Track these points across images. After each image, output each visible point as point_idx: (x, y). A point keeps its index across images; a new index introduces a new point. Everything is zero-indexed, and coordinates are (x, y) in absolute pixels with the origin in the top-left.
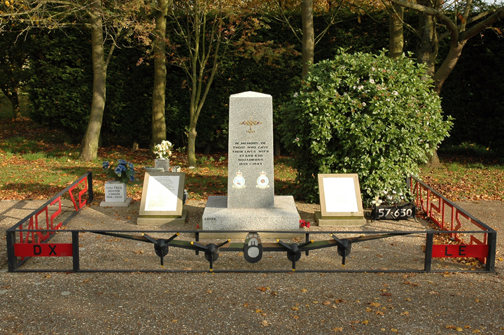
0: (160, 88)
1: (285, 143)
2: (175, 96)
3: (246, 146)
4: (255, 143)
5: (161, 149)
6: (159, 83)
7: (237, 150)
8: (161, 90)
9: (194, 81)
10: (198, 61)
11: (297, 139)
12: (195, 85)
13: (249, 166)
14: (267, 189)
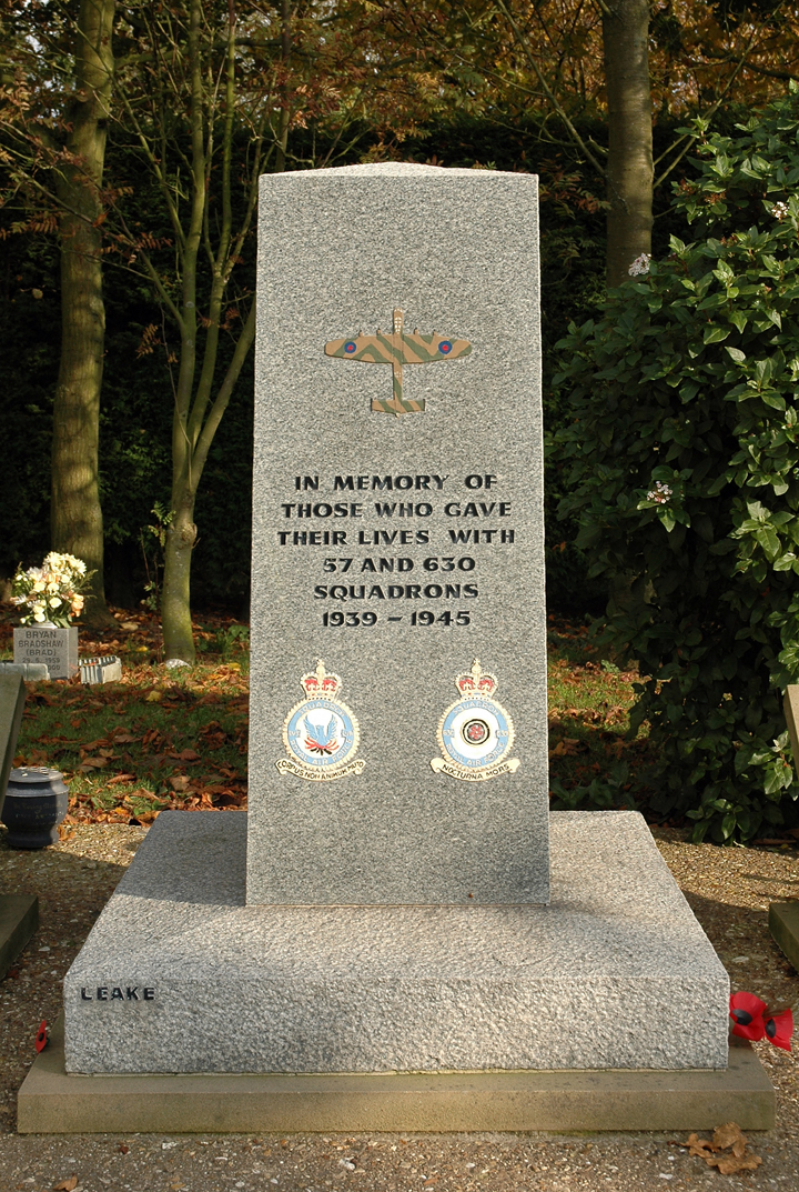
0: (84, 380)
1: (585, 523)
2: (137, 412)
3: (368, 498)
4: (422, 482)
5: (39, 588)
6: (81, 361)
7: (309, 524)
8: (85, 383)
9: (188, 329)
10: (202, 255)
11: (659, 494)
12: (189, 344)
13: (385, 633)
14: (503, 783)
